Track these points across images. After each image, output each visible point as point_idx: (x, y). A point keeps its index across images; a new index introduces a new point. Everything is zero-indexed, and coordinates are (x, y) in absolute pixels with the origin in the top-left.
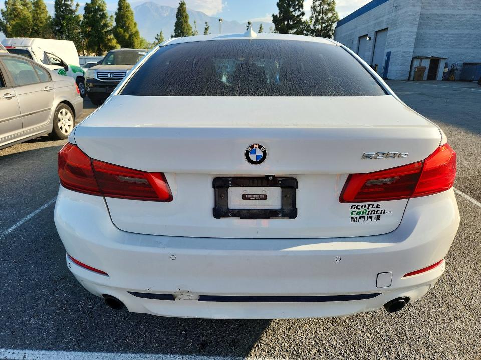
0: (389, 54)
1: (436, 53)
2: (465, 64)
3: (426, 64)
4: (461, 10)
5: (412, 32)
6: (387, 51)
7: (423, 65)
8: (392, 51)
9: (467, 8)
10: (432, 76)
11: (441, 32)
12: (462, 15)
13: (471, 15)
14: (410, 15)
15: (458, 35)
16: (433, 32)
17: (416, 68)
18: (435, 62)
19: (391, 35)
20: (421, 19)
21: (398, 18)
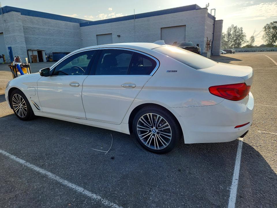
0: (10, 48)
1: (37, 47)
2: (53, 53)
3: (36, 53)
4: (41, 26)
5: (22, 36)
6: (7, 46)
7: (34, 54)
8: (12, 47)
9: (44, 25)
10: (41, 60)
11: (37, 37)
12: (44, 29)
13: (47, 29)
14: (17, 26)
15: (45, 38)
16: (32, 36)
17: (31, 56)
18: (40, 52)
19: (7, 37)
20: (24, 29)
21: (9, 27)
